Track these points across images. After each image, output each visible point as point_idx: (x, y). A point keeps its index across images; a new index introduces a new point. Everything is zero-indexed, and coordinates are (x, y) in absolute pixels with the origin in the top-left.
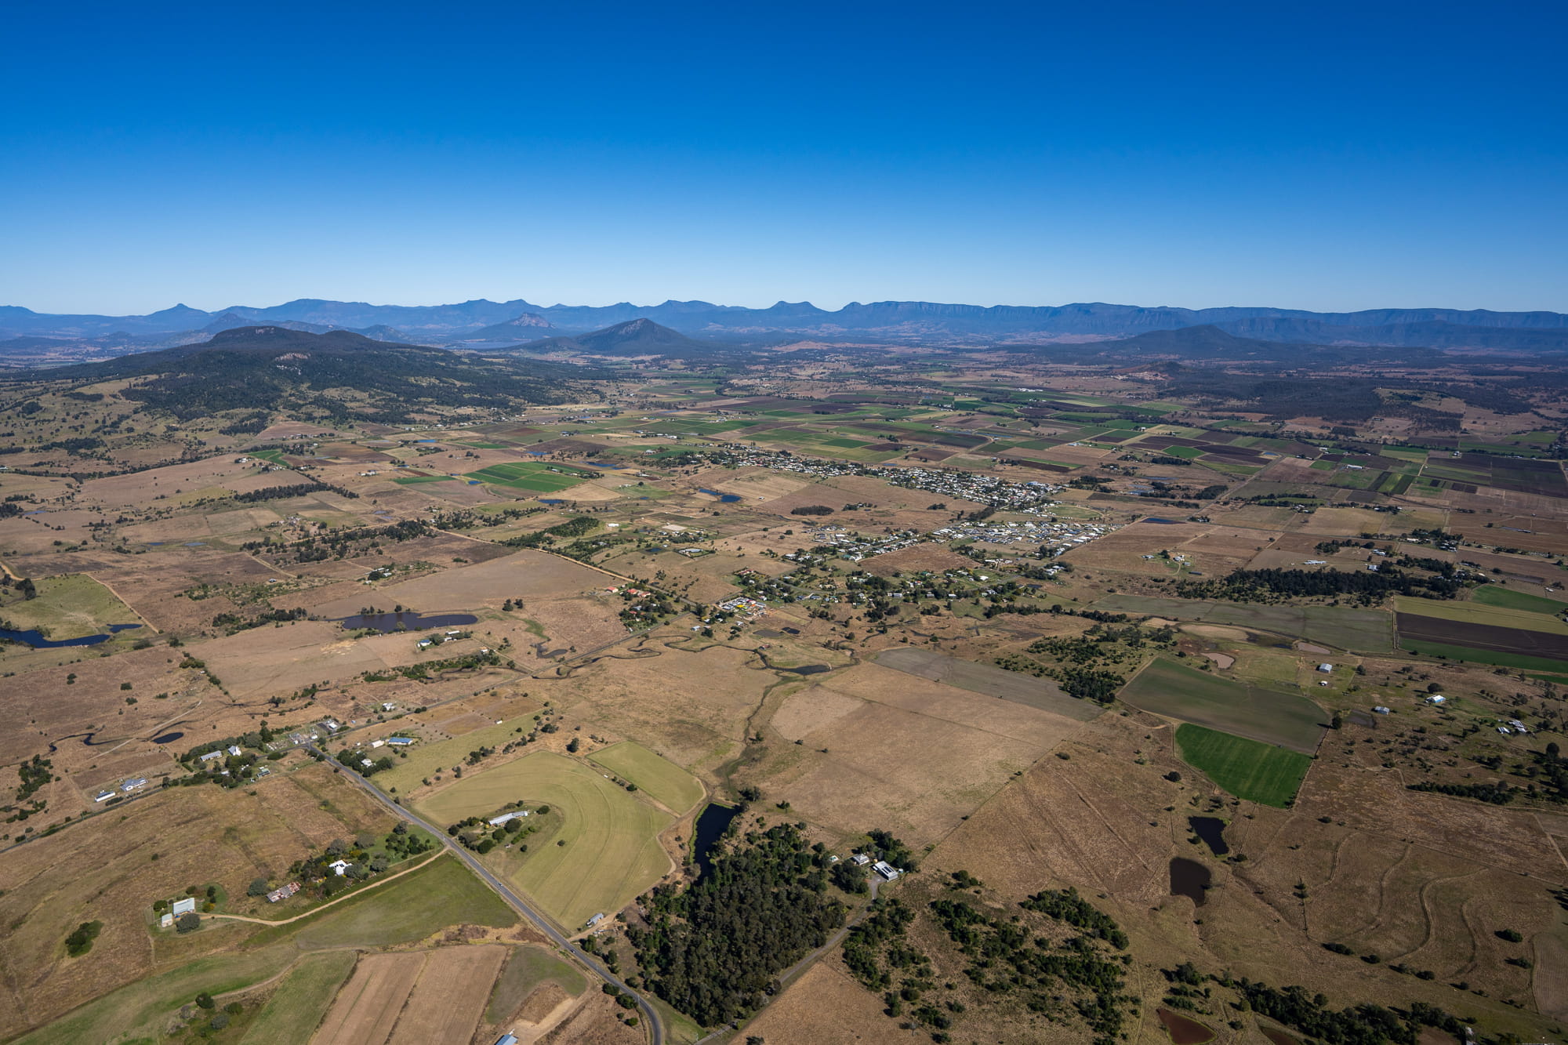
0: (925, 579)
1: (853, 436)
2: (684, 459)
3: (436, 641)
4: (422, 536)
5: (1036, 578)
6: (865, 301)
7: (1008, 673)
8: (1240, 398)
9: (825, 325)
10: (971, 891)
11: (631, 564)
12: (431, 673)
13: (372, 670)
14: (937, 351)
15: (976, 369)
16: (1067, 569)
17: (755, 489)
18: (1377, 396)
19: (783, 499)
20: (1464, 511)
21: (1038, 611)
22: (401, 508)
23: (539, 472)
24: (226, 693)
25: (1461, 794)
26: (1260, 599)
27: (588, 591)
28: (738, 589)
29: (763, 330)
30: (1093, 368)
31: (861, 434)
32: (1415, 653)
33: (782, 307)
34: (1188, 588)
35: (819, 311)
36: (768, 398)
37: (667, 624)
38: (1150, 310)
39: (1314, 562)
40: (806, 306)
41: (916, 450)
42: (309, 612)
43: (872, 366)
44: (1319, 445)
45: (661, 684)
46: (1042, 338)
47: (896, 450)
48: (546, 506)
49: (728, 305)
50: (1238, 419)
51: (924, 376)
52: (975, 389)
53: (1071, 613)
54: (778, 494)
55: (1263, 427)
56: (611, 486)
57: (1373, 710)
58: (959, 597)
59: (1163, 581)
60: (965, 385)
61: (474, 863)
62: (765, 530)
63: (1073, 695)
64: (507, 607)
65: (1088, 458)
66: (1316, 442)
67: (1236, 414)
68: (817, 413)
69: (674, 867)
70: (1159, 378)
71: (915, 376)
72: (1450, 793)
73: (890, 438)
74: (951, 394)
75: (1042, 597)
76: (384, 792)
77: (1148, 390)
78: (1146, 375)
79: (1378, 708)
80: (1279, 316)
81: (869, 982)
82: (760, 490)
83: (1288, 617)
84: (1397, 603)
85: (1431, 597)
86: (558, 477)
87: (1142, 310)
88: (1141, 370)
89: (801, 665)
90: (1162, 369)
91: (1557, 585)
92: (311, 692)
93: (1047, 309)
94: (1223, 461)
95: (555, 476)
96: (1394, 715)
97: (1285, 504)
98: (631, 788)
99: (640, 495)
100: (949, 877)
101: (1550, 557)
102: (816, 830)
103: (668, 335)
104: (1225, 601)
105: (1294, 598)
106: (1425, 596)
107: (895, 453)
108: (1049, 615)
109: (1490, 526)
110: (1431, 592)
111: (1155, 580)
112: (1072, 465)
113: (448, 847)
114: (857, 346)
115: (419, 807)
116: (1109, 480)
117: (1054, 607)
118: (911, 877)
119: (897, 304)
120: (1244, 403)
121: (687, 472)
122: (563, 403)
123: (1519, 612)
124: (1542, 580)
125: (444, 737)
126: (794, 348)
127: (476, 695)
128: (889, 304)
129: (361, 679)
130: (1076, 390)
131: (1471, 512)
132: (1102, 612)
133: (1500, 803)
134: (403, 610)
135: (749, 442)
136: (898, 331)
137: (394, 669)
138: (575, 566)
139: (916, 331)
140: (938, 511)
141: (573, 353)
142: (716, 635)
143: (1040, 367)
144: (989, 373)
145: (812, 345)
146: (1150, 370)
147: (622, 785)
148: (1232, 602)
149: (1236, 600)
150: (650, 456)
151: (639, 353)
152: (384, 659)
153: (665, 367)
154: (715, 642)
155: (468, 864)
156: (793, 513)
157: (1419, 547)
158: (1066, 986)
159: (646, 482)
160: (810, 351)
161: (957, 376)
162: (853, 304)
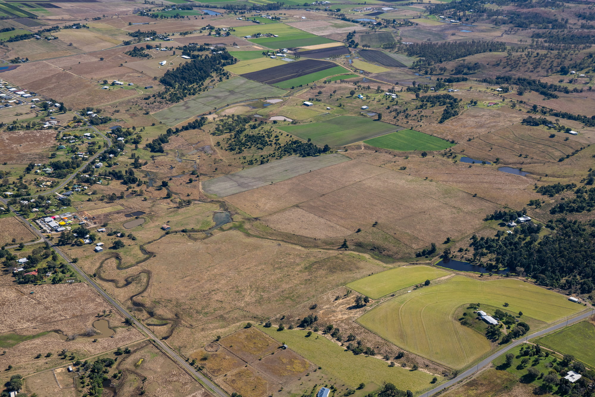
34: (167, 96)
59: (149, 97)
83: (228, 93)
110: (228, 61)
111: (146, 99)
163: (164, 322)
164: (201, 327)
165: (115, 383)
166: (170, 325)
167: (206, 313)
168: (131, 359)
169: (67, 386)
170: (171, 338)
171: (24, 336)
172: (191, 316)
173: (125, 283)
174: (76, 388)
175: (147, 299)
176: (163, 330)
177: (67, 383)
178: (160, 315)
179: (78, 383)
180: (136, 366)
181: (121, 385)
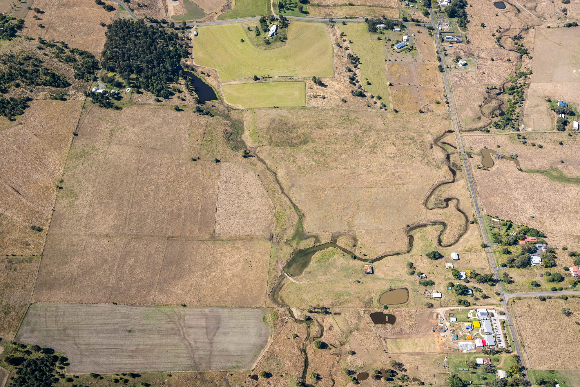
69: (194, 63)
98: (256, 79)
100: (68, 98)
102: (148, 101)
147: (262, 78)
163: (443, 146)
164: (423, 129)
165: (497, 112)
166: (442, 141)
167: (411, 139)
168: (481, 124)
169: (528, 116)
170: (447, 130)
171: (545, 175)
172: (423, 142)
173: (449, 202)
174: (522, 113)
175: (444, 173)
176: (448, 139)
177: (528, 118)
178: (443, 153)
179: (521, 117)
180: (479, 118)
181: (494, 110)
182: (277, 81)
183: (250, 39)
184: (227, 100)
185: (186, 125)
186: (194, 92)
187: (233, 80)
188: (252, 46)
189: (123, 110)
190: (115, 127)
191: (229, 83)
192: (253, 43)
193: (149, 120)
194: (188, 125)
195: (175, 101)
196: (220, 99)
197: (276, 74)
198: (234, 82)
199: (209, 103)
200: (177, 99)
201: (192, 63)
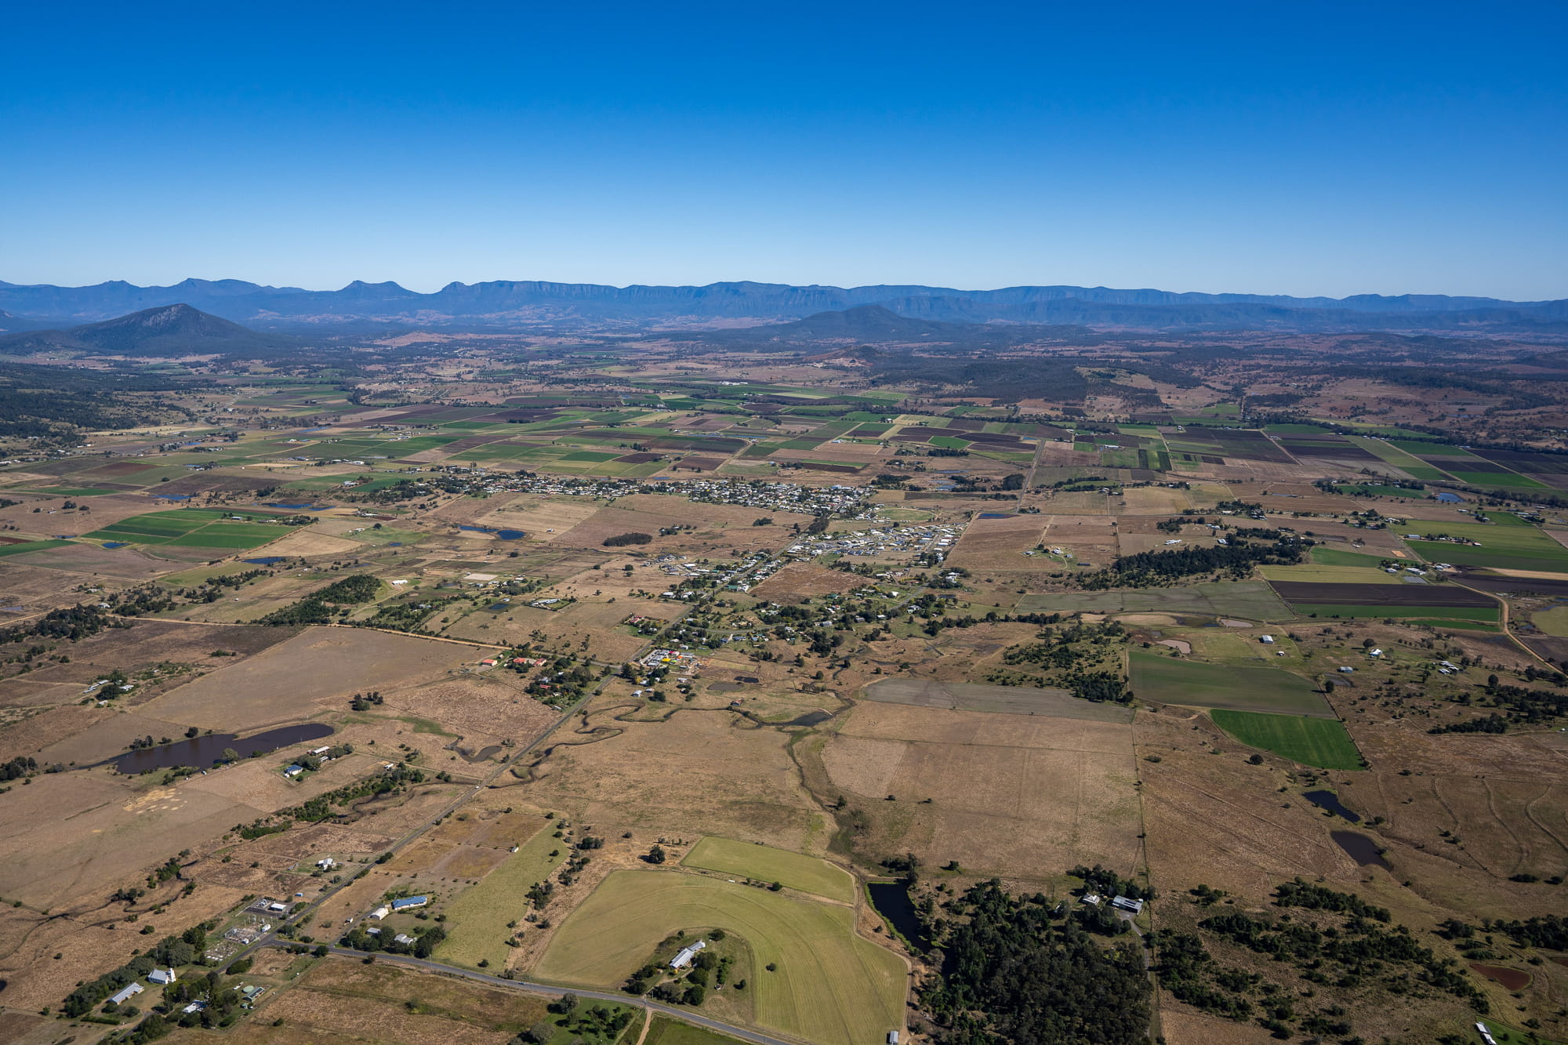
0: (840, 602)
1: (587, 448)
2: (406, 490)
3: (308, 765)
4: (106, 629)
5: (942, 587)
6: (469, 281)
7: (1009, 689)
8: (954, 383)
9: (423, 311)
10: (1222, 902)
11: (485, 627)
12: (335, 808)
13: (248, 821)
14: (586, 341)
15: (656, 362)
16: (964, 575)
17: (532, 520)
18: (1079, 375)
19: (576, 529)
20: (1234, 482)
21: (975, 622)
22: (28, 593)
23: (213, 522)
24: (18, 905)
25: (1470, 730)
26: (1151, 582)
27: (457, 668)
28: (646, 641)
29: (340, 318)
30: (777, 355)
31: (596, 444)
32: (1314, 616)
33: (357, 289)
34: (1088, 580)
35: (410, 293)
36: (427, 407)
37: (597, 693)
38: (803, 289)
39: (1173, 541)
40: (391, 286)
41: (679, 459)
42: (38, 759)
43: (527, 361)
44: (1065, 427)
45: (662, 766)
46: (692, 323)
47: (656, 460)
48: (261, 567)
49: (277, 286)
50: (971, 404)
51: (599, 372)
52: (671, 384)
53: (1007, 619)
54: (568, 524)
55: (996, 411)
56: (336, 532)
57: (1339, 671)
58: (889, 618)
59: (1061, 575)
60: (654, 380)
61: (700, 1019)
62: (596, 568)
63: (1091, 700)
64: (357, 705)
65: (862, 455)
66: (1061, 424)
67: (965, 400)
68: (512, 422)
69: (909, 964)
70: (857, 364)
71: (589, 372)
72: (1462, 732)
73: (636, 447)
74: (651, 391)
75: (965, 606)
76: (473, 969)
77: (854, 377)
78: (845, 362)
79: (1343, 668)
80: (928, 294)
81: (1228, 1014)
82: (540, 520)
83: (1192, 597)
84: (1265, 573)
85: (1285, 564)
86: (245, 526)
87: (795, 289)
88: (836, 356)
89: (797, 716)
90: (857, 354)
91: (1359, 541)
92: (169, 871)
93: (690, 288)
94: (995, 450)
95: (240, 526)
96: (1358, 673)
97: (1092, 488)
98: (775, 888)
99: (386, 541)
100: (1189, 895)
101: (1336, 517)
102: (1012, 884)
103: (220, 327)
104: (1125, 588)
105: (1182, 579)
106: (1279, 563)
107: (655, 464)
108: (986, 624)
109: (1265, 493)
110: (1283, 559)
111: (1054, 576)
112: (857, 464)
113: (650, 1011)
114: (482, 337)
115: (541, 974)
116: (908, 478)
117: (988, 615)
118: (1155, 904)
119: (511, 284)
120: (959, 388)
121: (422, 507)
122: (132, 425)
123: (1354, 569)
124: (1345, 538)
125: (461, 885)
126: (404, 341)
127: (438, 824)
128: (501, 284)
129: (236, 837)
130: (783, 381)
131: (1240, 482)
132: (1038, 614)
133: (1502, 732)
134: (200, 734)
135: (468, 463)
136: (518, 318)
137: (278, 814)
138: (407, 640)
139: (542, 317)
140: (765, 526)
141: (74, 353)
142: (669, 697)
143: (722, 356)
144: (672, 365)
145: (424, 338)
146: (846, 355)
147: (762, 886)
148: (1133, 589)
149: (1136, 587)
150: (351, 489)
151: (184, 353)
152: (248, 802)
153: (245, 370)
154: (673, 707)
155: (693, 1022)
156: (606, 544)
157: (1235, 518)
158: (1395, 966)
159: (383, 523)
160: (430, 344)
161: (638, 370)
162: (454, 285)
163: (525, 775)
166: (520, 780)
170: (494, 790)
176: (508, 780)
178: (537, 769)
182: (733, 875)
183: (752, 965)
184: (850, 880)
185: (938, 844)
186: (917, 906)
187: (825, 904)
188: (754, 947)
189: (1063, 871)
190: (1071, 845)
191: (836, 902)
192: (750, 952)
193: (1009, 853)
194: (932, 845)
195: (958, 886)
196: (862, 884)
197: (732, 886)
198: (824, 900)
199: (890, 880)
200: (956, 889)
201: (913, 964)
